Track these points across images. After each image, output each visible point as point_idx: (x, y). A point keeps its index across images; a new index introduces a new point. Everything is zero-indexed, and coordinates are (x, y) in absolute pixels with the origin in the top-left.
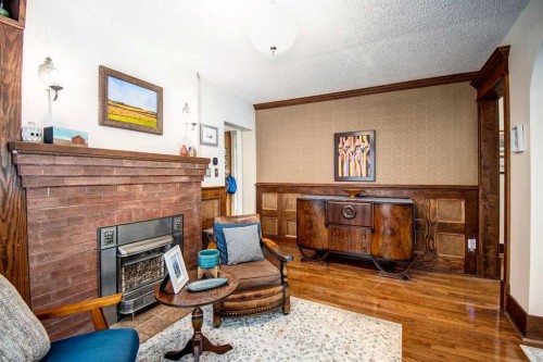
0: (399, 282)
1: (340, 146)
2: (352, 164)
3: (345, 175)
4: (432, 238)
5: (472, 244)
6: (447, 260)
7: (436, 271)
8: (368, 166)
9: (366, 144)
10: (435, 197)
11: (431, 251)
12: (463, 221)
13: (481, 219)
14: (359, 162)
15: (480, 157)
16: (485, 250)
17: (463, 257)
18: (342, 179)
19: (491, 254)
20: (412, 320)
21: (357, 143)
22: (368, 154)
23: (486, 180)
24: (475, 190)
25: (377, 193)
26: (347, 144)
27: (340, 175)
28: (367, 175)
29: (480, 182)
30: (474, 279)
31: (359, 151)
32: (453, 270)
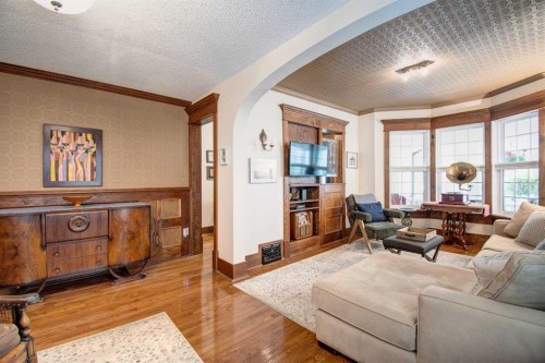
0: (138, 283)
1: (54, 141)
2: (71, 166)
3: (61, 179)
4: (158, 234)
5: (186, 232)
6: (169, 250)
7: (162, 261)
8: (93, 169)
9: (91, 143)
10: (161, 198)
11: (157, 246)
12: (180, 215)
13: (191, 211)
14: (82, 163)
15: (190, 166)
16: (194, 234)
17: (180, 243)
18: (57, 184)
19: (197, 237)
20: (170, 305)
21: (79, 141)
22: (94, 155)
23: (194, 183)
24: (186, 190)
25: (104, 198)
26: (64, 140)
27: (53, 179)
28: (92, 180)
29: (191, 185)
30: (188, 258)
31: (81, 151)
32: (173, 256)
